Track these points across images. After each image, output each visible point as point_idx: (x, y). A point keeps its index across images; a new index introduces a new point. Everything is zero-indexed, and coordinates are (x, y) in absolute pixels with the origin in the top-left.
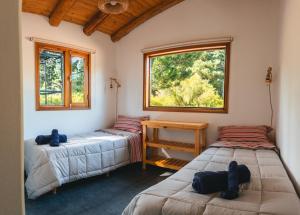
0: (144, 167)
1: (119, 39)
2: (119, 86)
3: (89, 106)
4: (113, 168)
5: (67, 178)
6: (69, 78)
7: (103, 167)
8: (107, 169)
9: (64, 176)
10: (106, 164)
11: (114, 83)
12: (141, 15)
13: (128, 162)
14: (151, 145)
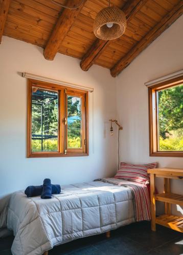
0: (154, 229)
1: (119, 72)
2: (121, 128)
3: (86, 152)
4: (115, 226)
5: (60, 238)
6: (64, 121)
7: (102, 225)
8: (107, 228)
9: (56, 236)
10: (105, 222)
11: (114, 126)
12: (143, 38)
13: (133, 220)
14: (161, 199)
